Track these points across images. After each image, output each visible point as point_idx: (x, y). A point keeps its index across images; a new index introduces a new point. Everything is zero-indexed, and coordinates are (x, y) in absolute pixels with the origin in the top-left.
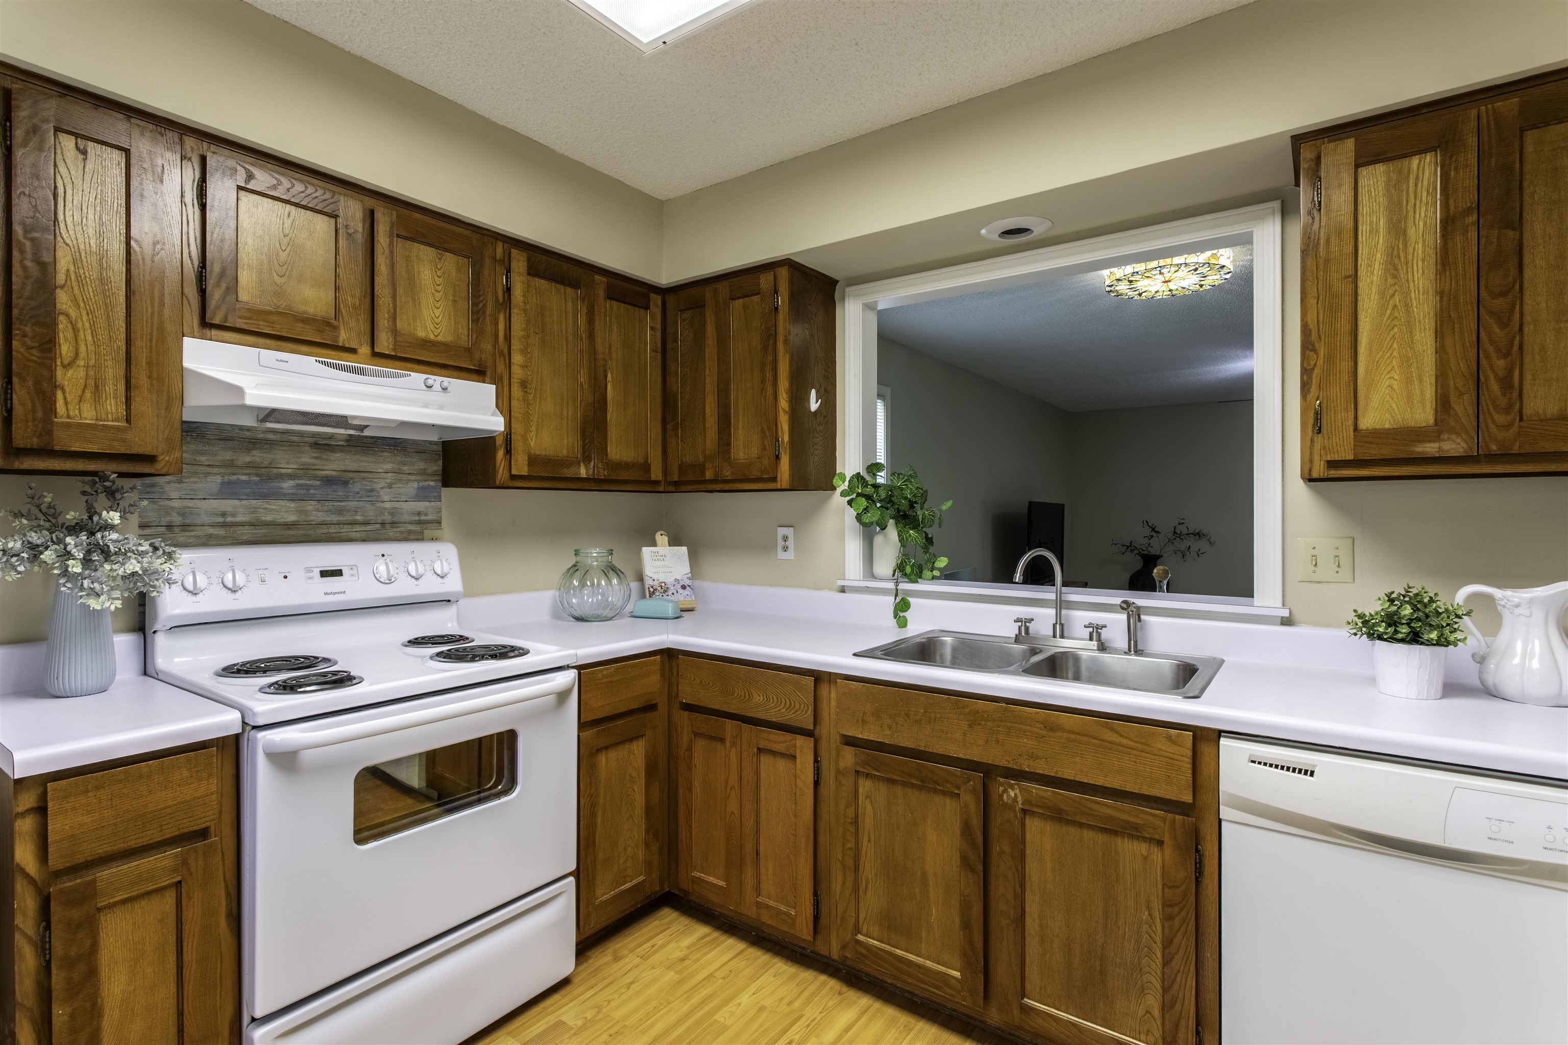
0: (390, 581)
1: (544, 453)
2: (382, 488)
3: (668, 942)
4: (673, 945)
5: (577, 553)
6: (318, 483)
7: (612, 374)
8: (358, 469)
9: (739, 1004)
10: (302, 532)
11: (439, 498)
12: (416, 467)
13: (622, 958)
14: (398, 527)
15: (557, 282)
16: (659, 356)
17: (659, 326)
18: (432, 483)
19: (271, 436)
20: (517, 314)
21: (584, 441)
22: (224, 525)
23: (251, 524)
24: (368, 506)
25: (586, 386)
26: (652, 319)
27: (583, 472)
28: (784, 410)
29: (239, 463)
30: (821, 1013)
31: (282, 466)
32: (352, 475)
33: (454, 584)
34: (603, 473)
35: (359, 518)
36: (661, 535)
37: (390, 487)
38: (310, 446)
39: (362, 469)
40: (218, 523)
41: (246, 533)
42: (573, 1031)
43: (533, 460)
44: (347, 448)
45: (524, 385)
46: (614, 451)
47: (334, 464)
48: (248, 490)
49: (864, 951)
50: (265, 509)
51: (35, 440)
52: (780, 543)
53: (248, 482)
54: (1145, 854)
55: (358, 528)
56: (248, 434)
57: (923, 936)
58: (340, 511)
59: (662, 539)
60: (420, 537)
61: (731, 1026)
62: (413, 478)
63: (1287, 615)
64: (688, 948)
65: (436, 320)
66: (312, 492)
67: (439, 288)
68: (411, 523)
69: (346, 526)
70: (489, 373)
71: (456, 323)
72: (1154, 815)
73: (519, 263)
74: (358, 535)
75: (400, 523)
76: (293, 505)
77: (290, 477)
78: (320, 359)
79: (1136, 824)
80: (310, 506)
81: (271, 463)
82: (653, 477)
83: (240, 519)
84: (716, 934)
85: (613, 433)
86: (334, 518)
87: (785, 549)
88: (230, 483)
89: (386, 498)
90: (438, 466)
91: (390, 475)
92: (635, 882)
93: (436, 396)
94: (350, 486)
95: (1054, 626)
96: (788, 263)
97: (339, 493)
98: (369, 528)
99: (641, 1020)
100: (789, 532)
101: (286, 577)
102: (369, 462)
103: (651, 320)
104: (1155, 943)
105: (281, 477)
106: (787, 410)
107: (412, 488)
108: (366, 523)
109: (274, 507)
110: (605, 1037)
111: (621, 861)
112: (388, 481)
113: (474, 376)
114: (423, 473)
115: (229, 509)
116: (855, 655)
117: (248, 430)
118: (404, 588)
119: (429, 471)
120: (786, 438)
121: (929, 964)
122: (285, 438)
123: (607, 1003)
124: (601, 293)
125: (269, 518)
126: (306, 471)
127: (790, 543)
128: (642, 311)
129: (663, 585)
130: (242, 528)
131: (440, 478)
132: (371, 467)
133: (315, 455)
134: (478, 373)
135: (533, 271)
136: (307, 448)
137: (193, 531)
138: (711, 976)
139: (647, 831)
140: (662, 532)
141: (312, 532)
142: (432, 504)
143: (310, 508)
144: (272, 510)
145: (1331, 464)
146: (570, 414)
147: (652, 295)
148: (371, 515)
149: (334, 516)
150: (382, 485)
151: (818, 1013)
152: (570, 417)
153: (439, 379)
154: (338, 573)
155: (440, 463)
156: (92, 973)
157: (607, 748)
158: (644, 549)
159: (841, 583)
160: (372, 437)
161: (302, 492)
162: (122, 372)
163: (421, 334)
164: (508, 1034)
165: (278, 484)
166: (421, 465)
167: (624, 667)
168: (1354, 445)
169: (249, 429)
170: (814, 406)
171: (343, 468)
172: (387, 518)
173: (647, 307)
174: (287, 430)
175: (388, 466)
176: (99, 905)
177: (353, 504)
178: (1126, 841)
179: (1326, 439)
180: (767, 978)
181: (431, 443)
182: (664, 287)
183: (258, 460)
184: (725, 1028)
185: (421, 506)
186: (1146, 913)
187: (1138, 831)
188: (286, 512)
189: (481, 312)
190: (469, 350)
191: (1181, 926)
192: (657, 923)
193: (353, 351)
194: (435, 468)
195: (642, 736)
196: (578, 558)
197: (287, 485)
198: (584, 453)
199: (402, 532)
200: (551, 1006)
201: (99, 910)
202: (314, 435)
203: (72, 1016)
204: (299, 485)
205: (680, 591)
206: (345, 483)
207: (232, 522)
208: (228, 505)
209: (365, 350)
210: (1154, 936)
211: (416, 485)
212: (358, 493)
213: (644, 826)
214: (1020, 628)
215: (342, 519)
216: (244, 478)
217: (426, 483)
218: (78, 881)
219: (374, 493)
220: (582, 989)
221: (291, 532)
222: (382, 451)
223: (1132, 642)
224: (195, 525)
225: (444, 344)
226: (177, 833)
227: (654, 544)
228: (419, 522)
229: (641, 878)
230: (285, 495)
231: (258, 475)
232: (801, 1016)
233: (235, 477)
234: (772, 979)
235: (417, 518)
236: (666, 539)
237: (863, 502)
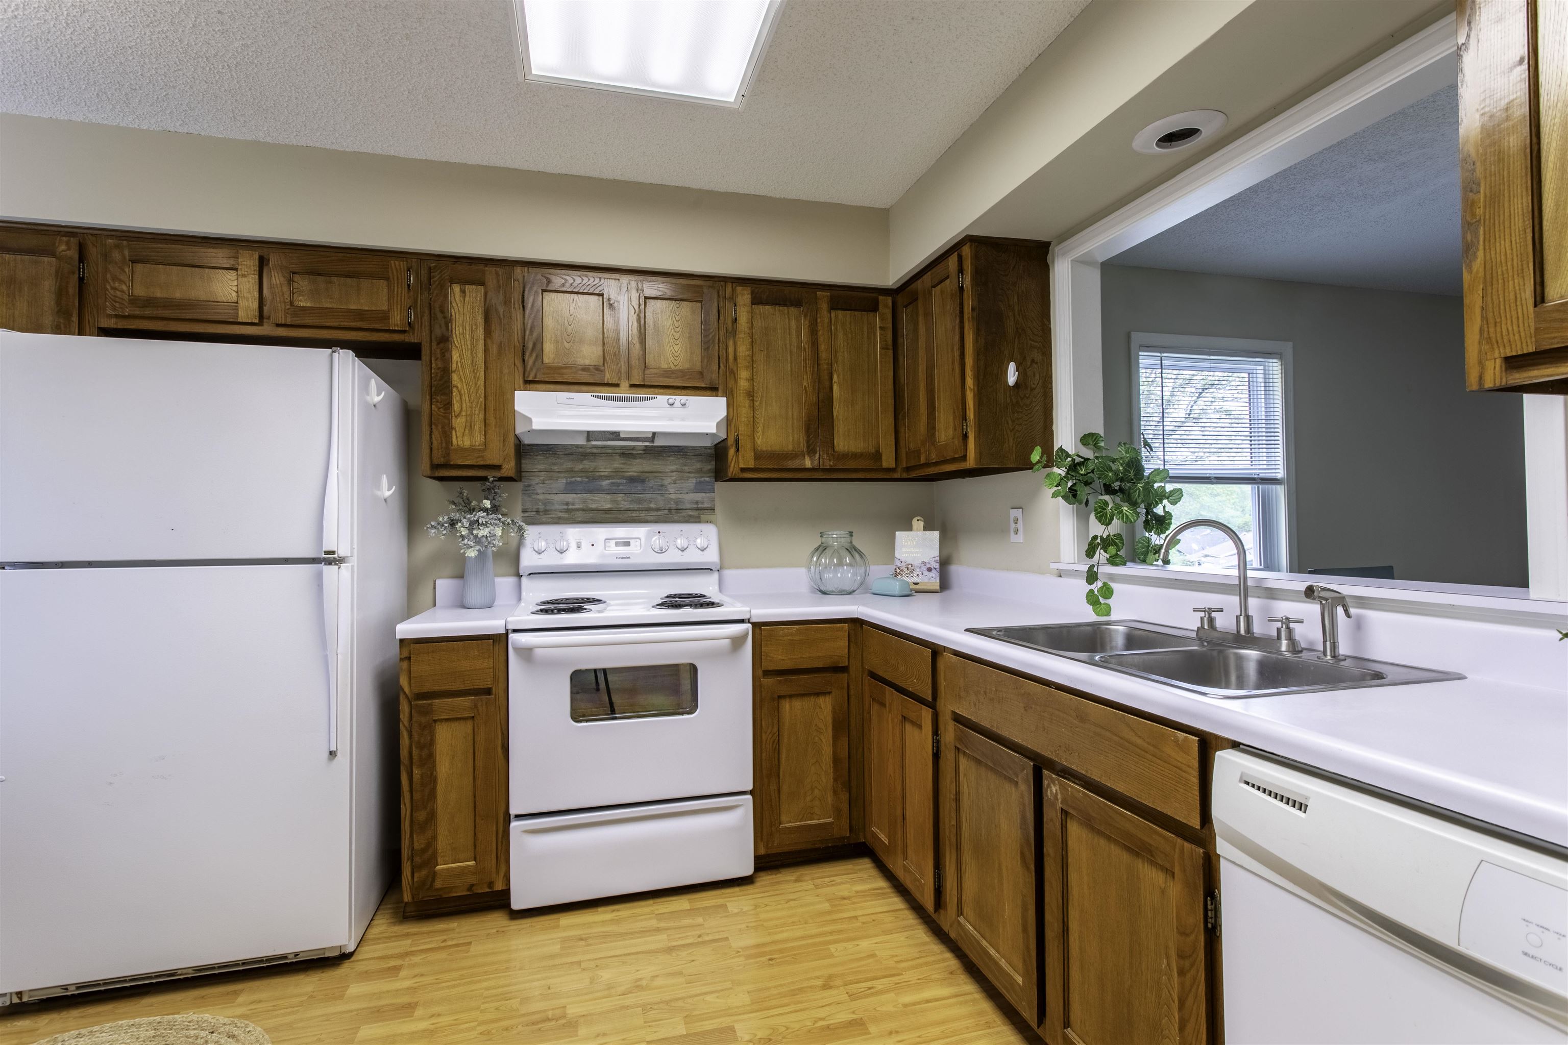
0: (661, 551)
1: (770, 449)
2: (669, 484)
3: (845, 883)
4: (848, 886)
5: (822, 535)
6: (625, 481)
7: (838, 375)
8: (652, 470)
9: (858, 945)
10: (614, 516)
11: (713, 491)
12: (694, 467)
13: (801, 881)
14: (681, 513)
15: (780, 305)
16: (890, 352)
17: (890, 325)
18: (707, 479)
19: (595, 451)
20: (742, 338)
21: (808, 437)
22: (568, 511)
23: (583, 510)
24: (659, 497)
25: (810, 389)
26: (882, 320)
27: (808, 463)
28: (970, 388)
29: (576, 469)
31: (601, 470)
32: (647, 474)
33: (712, 556)
34: (829, 464)
35: (652, 506)
36: (918, 520)
37: (675, 483)
38: (620, 456)
39: (654, 470)
40: (564, 509)
41: (579, 515)
42: (727, 914)
43: (758, 456)
44: (644, 456)
45: (751, 395)
46: (842, 444)
47: (636, 467)
48: (581, 487)
49: (963, 934)
50: (592, 500)
51: (442, 459)
52: (1013, 525)
53: (581, 482)
54: (1163, 886)
55: (652, 513)
56: (581, 450)
57: (1001, 931)
58: (639, 501)
59: (918, 524)
60: (697, 520)
61: (836, 957)
62: (692, 475)
64: (857, 892)
65: (675, 354)
66: (621, 487)
67: (678, 330)
68: (691, 509)
69: (644, 512)
70: (721, 388)
71: (692, 353)
72: (1164, 838)
73: (744, 297)
74: (652, 518)
75: (683, 510)
76: (609, 497)
77: (607, 477)
78: (594, 394)
79: (1151, 845)
80: (620, 497)
81: (595, 469)
82: (885, 464)
83: (577, 506)
84: (889, 890)
85: (840, 427)
86: (636, 506)
87: (1016, 531)
88: (571, 483)
89: (672, 491)
90: (711, 466)
91: (674, 473)
92: (822, 821)
93: (677, 411)
94: (646, 483)
95: (1238, 618)
96: (969, 239)
97: (639, 488)
98: (659, 513)
99: (776, 926)
100: (1018, 513)
101: (593, 545)
102: (659, 465)
103: (880, 321)
104: (1174, 1002)
105: (601, 478)
106: (972, 387)
107: (691, 483)
108: (658, 510)
109: (596, 498)
110: (743, 926)
111: (808, 799)
112: (674, 478)
113: (709, 393)
114: (700, 471)
115: (570, 500)
116: (966, 630)
117: (581, 447)
118: (673, 557)
119: (705, 470)
120: (972, 416)
121: (1003, 963)
122: (604, 450)
123: (764, 906)
124: (824, 306)
125: (594, 506)
126: (617, 473)
127: (1020, 525)
128: (871, 314)
129: (910, 566)
130: (578, 512)
131: (713, 475)
132: (660, 468)
133: (623, 462)
134: (712, 390)
135: (756, 301)
136: (617, 457)
137: (550, 514)
138: (856, 917)
139: (835, 780)
140: (919, 518)
141: (621, 516)
142: (708, 495)
143: (619, 499)
144: (596, 500)
146: (795, 414)
147: (881, 298)
148: (661, 504)
149: (635, 505)
150: (669, 481)
152: (795, 417)
153: (678, 398)
154: (627, 544)
155: (713, 463)
156: (431, 756)
157: (791, 696)
158: (897, 533)
159: (1054, 566)
160: (661, 447)
161: (614, 488)
162: (483, 417)
163: (664, 366)
164: (689, 900)
165: (599, 483)
166: (698, 465)
167: (807, 629)
168: (1536, 329)
169: (581, 446)
170: (1012, 377)
171: (641, 470)
172: (673, 506)
173: (875, 309)
174: (605, 445)
175: (673, 468)
176: (434, 718)
177: (648, 496)
178: (1146, 864)
179: (1492, 325)
180: (901, 937)
181: (706, 448)
182: (895, 287)
183: (587, 466)
184: (831, 956)
185: (699, 496)
186: (1165, 961)
187: (1152, 856)
188: (604, 501)
189: (711, 342)
190: (701, 373)
191: (1192, 987)
193: (617, 385)
194: (709, 467)
195: (829, 693)
196: (824, 540)
197: (605, 483)
198: (808, 447)
199: (684, 517)
200: (728, 893)
201: (435, 721)
202: (622, 447)
203: (422, 776)
204: (612, 483)
205: (926, 573)
206: (643, 481)
207: (572, 509)
208: (570, 497)
209: (624, 384)
210: (1172, 993)
211: (694, 480)
212: (652, 488)
213: (832, 774)
215: (641, 506)
216: (579, 479)
217: (703, 479)
218: (424, 702)
219: (663, 488)
220: (756, 891)
221: (607, 516)
222: (669, 456)
223: (1328, 643)
224: (551, 511)
225: (682, 371)
226: (472, 687)
227: (910, 528)
228: (697, 509)
229: (830, 820)
230: (604, 490)
231: (587, 477)
233: (574, 479)
234: (902, 939)
235: (695, 506)
236: (922, 524)
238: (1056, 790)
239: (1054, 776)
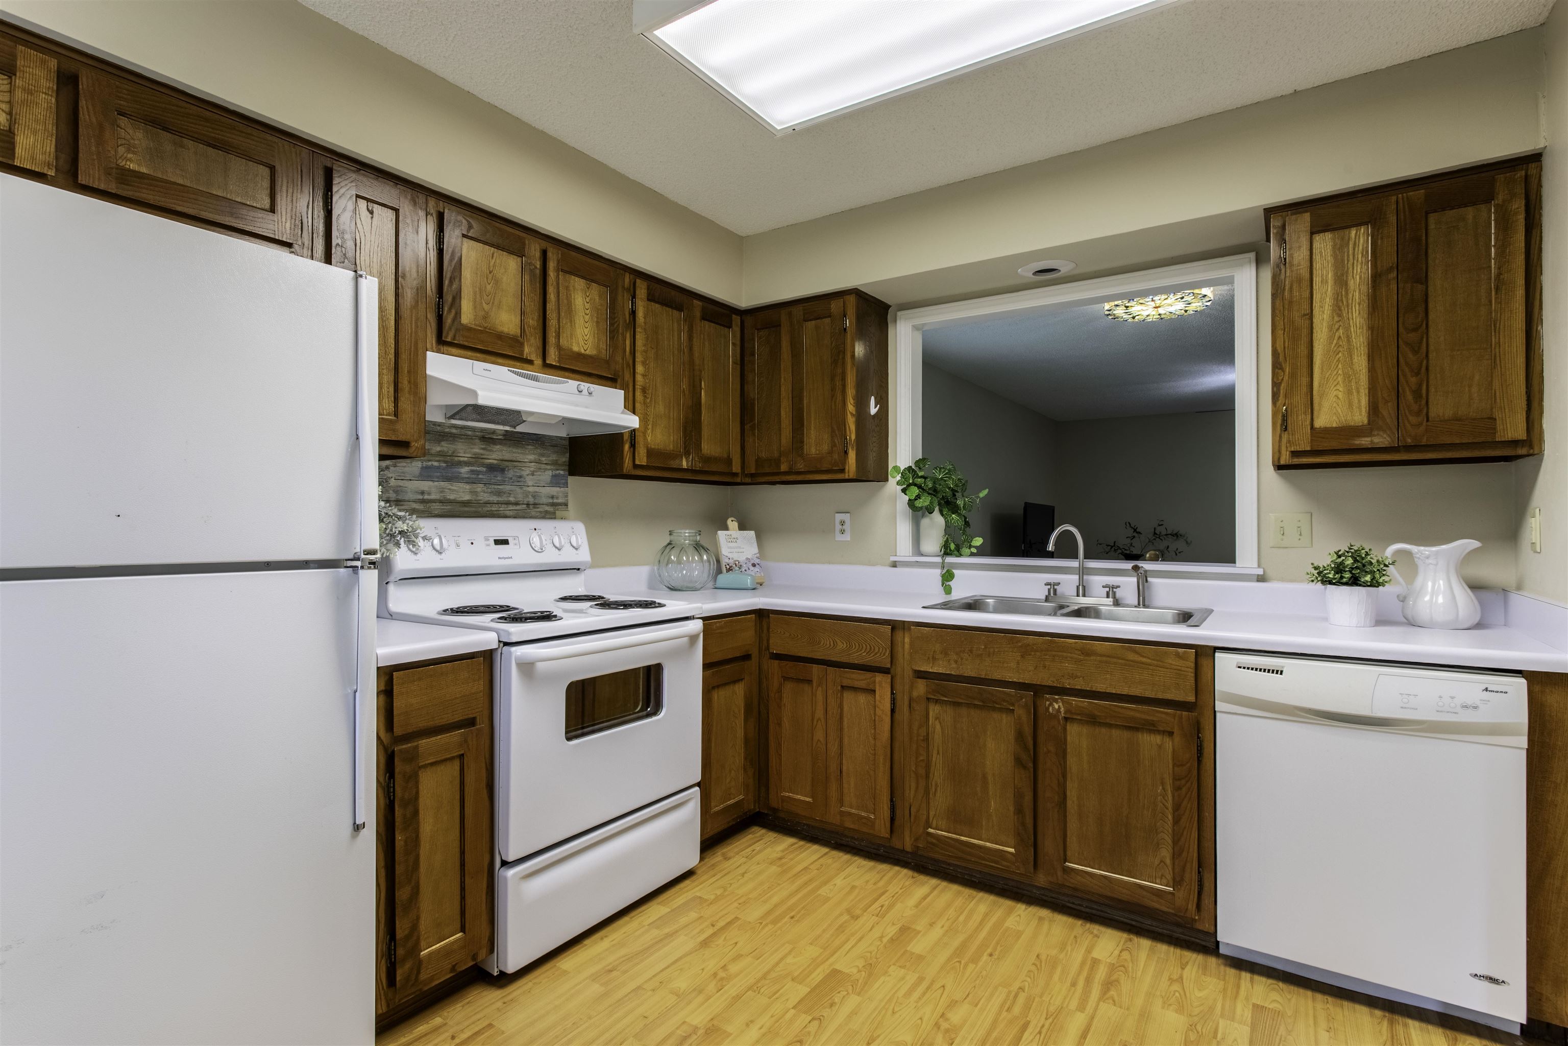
0: (541, 551)
1: (657, 447)
2: (528, 475)
3: (765, 848)
4: (769, 849)
5: (671, 533)
6: (484, 469)
7: (704, 382)
8: (511, 458)
9: (835, 885)
10: (474, 509)
11: (566, 485)
12: (551, 458)
13: (730, 858)
14: (538, 508)
15: (667, 305)
16: (739, 367)
17: (738, 343)
18: (562, 472)
19: (454, 431)
20: (640, 333)
21: (685, 438)
22: (423, 501)
23: (441, 502)
24: (518, 490)
25: (687, 392)
26: (734, 336)
27: (685, 464)
28: (851, 414)
29: (433, 452)
30: (901, 889)
31: (461, 455)
32: (507, 463)
33: (584, 555)
34: (699, 466)
35: (512, 499)
36: (732, 521)
37: (533, 475)
38: (480, 439)
39: (514, 459)
40: (419, 499)
41: (436, 507)
42: (709, 902)
43: (651, 453)
44: (504, 442)
45: (644, 390)
46: (706, 447)
47: (497, 454)
48: (439, 474)
49: (934, 841)
50: (449, 489)
52: (838, 527)
53: (438, 468)
54: (1160, 743)
55: (511, 507)
56: (439, 428)
57: (984, 823)
58: (499, 493)
59: (732, 524)
60: (553, 517)
61: (832, 897)
62: (549, 467)
63: (1262, 573)
64: (783, 851)
65: (585, 337)
66: (480, 476)
67: (588, 312)
68: (547, 505)
69: (503, 506)
70: (619, 381)
71: (599, 340)
72: (1166, 714)
73: (642, 290)
74: (511, 513)
75: (540, 504)
76: (468, 487)
77: (467, 464)
78: (511, 369)
79: (1153, 721)
80: (479, 488)
81: (454, 452)
82: (734, 470)
83: (433, 497)
84: (802, 843)
85: (706, 432)
86: (495, 499)
87: (843, 531)
88: (427, 468)
89: (530, 483)
90: (565, 458)
91: (533, 464)
92: (737, 799)
93: (584, 399)
94: (506, 472)
95: (1078, 588)
96: (856, 292)
97: (498, 478)
98: (518, 507)
99: (760, 895)
100: (846, 517)
101: (472, 543)
102: (519, 453)
103: (732, 336)
104: (1167, 809)
105: (461, 464)
106: (854, 413)
107: (547, 475)
108: (517, 504)
109: (455, 488)
110: (736, 904)
111: (728, 780)
112: (532, 469)
113: (609, 383)
114: (555, 463)
115: (426, 489)
116: (924, 607)
117: (439, 426)
118: (550, 557)
119: (560, 462)
120: (853, 437)
121: (988, 844)
122: (463, 432)
123: (729, 885)
124: (698, 314)
125: (452, 497)
126: (477, 459)
127: (847, 526)
128: (726, 329)
129: (737, 562)
130: (434, 504)
131: (567, 468)
132: (520, 457)
133: (483, 447)
134: (611, 381)
135: (651, 298)
136: (477, 441)
138: (806, 868)
139: (745, 758)
140: (733, 519)
141: (480, 509)
142: (562, 489)
143: (479, 490)
144: (455, 490)
145: (1295, 454)
146: (675, 415)
147: (734, 316)
148: (520, 498)
149: (495, 497)
150: (528, 472)
151: (898, 889)
152: (675, 417)
153: (587, 385)
154: (505, 542)
155: (568, 455)
156: (416, 813)
157: (718, 686)
158: (720, 532)
159: (893, 559)
160: (521, 433)
161: (474, 476)
163: (575, 348)
164: (658, 904)
165: (458, 470)
166: (554, 457)
167: (731, 621)
168: (1311, 440)
169: (440, 424)
170: (873, 410)
171: (501, 458)
172: (531, 500)
173: (730, 327)
174: (464, 426)
175: (532, 457)
176: (421, 764)
177: (507, 488)
178: (1145, 735)
179: (1291, 435)
180: (852, 869)
181: (561, 438)
182: (742, 309)
183: (445, 449)
184: (827, 899)
185: (554, 491)
186: (1161, 788)
187: (1154, 726)
188: (463, 492)
189: (616, 331)
190: (607, 362)
191: (1186, 794)
192: (750, 836)
193: (530, 362)
194: (564, 460)
195: (742, 680)
196: (672, 537)
197: (464, 470)
198: (685, 448)
199: (540, 512)
200: (685, 887)
201: (420, 768)
202: (483, 430)
203: (406, 842)
204: (472, 471)
205: (752, 568)
206: (502, 470)
207: (428, 500)
208: (425, 485)
209: (538, 362)
210: (1166, 804)
211: (550, 473)
212: (511, 479)
213: (743, 754)
214: (1049, 590)
215: (500, 499)
216: (436, 464)
217: (558, 472)
218: (409, 745)
219: (522, 479)
220: (705, 877)
221: (466, 509)
222: (528, 445)
223: (1141, 598)
224: (404, 501)
225: (590, 357)
226: (461, 718)
227: (726, 528)
228: (553, 505)
229: (741, 797)
230: (463, 478)
231: (445, 462)
232: (887, 891)
233: (430, 463)
234: (856, 869)
235: (551, 501)
236: (736, 524)
237: (915, 491)
238: (1059, 706)
239: (1057, 697)
